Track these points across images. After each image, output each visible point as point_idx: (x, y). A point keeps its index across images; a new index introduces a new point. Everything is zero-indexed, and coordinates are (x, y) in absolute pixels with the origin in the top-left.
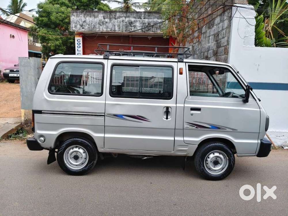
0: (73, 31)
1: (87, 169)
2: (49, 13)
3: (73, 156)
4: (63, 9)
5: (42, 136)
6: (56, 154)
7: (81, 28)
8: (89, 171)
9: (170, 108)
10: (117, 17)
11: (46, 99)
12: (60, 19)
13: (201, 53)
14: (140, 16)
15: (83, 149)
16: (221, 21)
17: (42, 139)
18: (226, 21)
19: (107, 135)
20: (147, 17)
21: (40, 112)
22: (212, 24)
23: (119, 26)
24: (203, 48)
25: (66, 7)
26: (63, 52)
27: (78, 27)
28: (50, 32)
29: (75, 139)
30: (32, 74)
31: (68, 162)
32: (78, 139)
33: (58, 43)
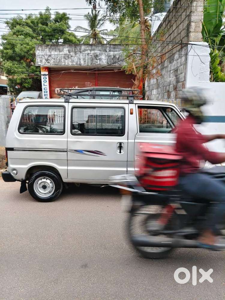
0: (39, 66)
1: (54, 196)
2: (13, 45)
3: (42, 186)
4: (28, 40)
5: (14, 169)
6: (27, 184)
7: (47, 62)
8: (55, 198)
9: (122, 144)
10: (82, 51)
11: (17, 138)
12: (25, 51)
13: (164, 87)
14: (105, 49)
15: (50, 180)
16: (179, 57)
17: (15, 172)
18: (183, 57)
19: (70, 168)
20: (112, 49)
21: (12, 149)
22: (172, 59)
23: (84, 59)
24: (165, 81)
25: (30, 37)
26: (29, 85)
27: (44, 62)
28: (16, 65)
29: (42, 171)
30: (2, 113)
31: (38, 191)
32: (45, 172)
33: (23, 76)
